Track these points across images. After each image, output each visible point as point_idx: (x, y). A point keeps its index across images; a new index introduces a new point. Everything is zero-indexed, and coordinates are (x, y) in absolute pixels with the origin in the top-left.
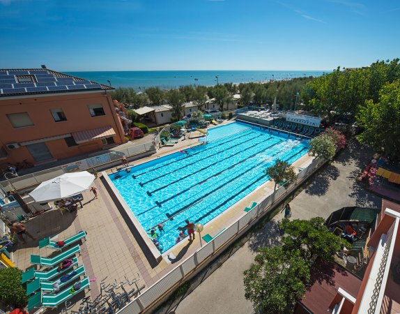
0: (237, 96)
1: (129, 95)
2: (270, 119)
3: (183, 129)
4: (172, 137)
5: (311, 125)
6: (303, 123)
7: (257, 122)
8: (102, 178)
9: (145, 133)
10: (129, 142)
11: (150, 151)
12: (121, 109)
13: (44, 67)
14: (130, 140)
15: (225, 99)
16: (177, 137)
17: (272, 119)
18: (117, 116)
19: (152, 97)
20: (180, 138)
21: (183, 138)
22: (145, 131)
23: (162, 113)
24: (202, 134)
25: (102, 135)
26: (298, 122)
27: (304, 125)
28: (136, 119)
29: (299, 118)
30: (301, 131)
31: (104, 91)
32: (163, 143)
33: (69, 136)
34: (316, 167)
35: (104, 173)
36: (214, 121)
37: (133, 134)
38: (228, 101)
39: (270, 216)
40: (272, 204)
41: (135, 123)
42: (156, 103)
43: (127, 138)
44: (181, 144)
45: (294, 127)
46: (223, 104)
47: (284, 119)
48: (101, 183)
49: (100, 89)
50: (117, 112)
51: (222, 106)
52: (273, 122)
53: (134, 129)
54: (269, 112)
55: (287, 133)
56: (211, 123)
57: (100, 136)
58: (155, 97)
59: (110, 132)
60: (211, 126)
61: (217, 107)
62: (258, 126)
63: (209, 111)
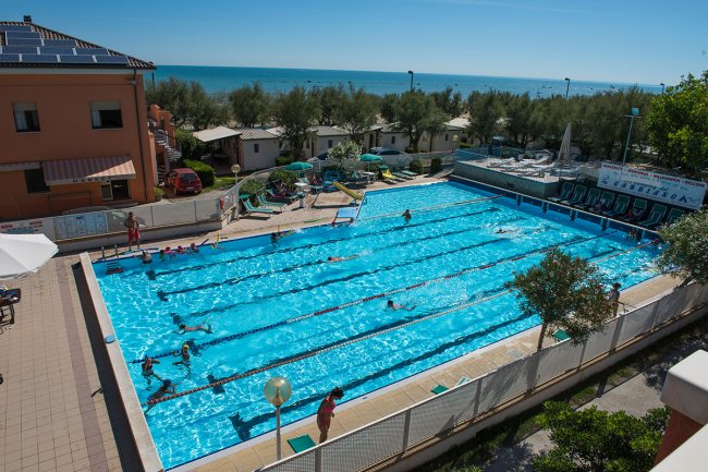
0: (461, 122)
1: (188, 96)
2: (548, 179)
3: (301, 184)
4: (269, 199)
5: (676, 202)
6: (650, 196)
7: (510, 186)
8: (78, 268)
9: (204, 186)
10: (163, 202)
11: (207, 222)
12: (163, 122)
13: (27, 19)
14: (165, 197)
15: (426, 122)
16: (284, 199)
17: (555, 179)
18: (148, 137)
19: (241, 107)
20: (289, 203)
21: (297, 204)
22: (207, 181)
23: (257, 145)
24: (351, 200)
25: (106, 173)
26: (635, 192)
27: (651, 203)
28: (192, 151)
29: (638, 179)
30: (645, 217)
31: (131, 72)
32: (243, 210)
33: (36, 166)
34: (686, 311)
35: (86, 259)
36: (387, 175)
37: (176, 185)
38: (434, 130)
39: (515, 429)
40: (528, 394)
41: (187, 162)
42: (247, 121)
43: (161, 192)
44: (288, 218)
45: (621, 207)
46: (418, 134)
47: (590, 183)
48: (71, 278)
49: (124, 66)
50: (152, 128)
51: (414, 142)
52: (557, 189)
53: (181, 172)
54: (548, 162)
55: (596, 220)
56: (381, 178)
57: (100, 174)
58: (247, 108)
59: (126, 169)
60: (379, 185)
61: (402, 142)
62: (513, 196)
63: (380, 149)
